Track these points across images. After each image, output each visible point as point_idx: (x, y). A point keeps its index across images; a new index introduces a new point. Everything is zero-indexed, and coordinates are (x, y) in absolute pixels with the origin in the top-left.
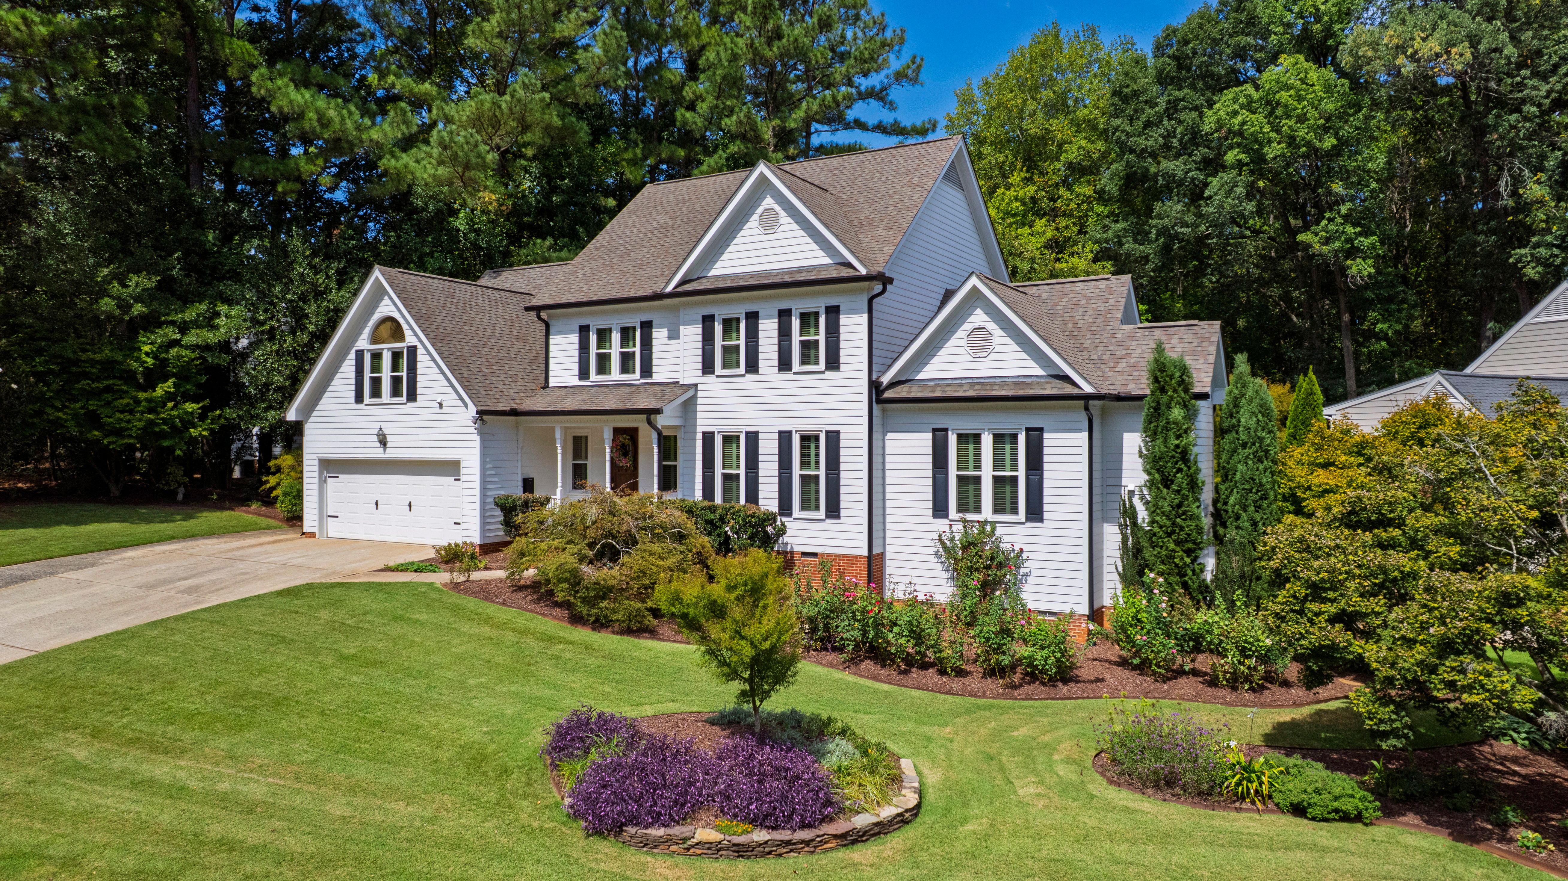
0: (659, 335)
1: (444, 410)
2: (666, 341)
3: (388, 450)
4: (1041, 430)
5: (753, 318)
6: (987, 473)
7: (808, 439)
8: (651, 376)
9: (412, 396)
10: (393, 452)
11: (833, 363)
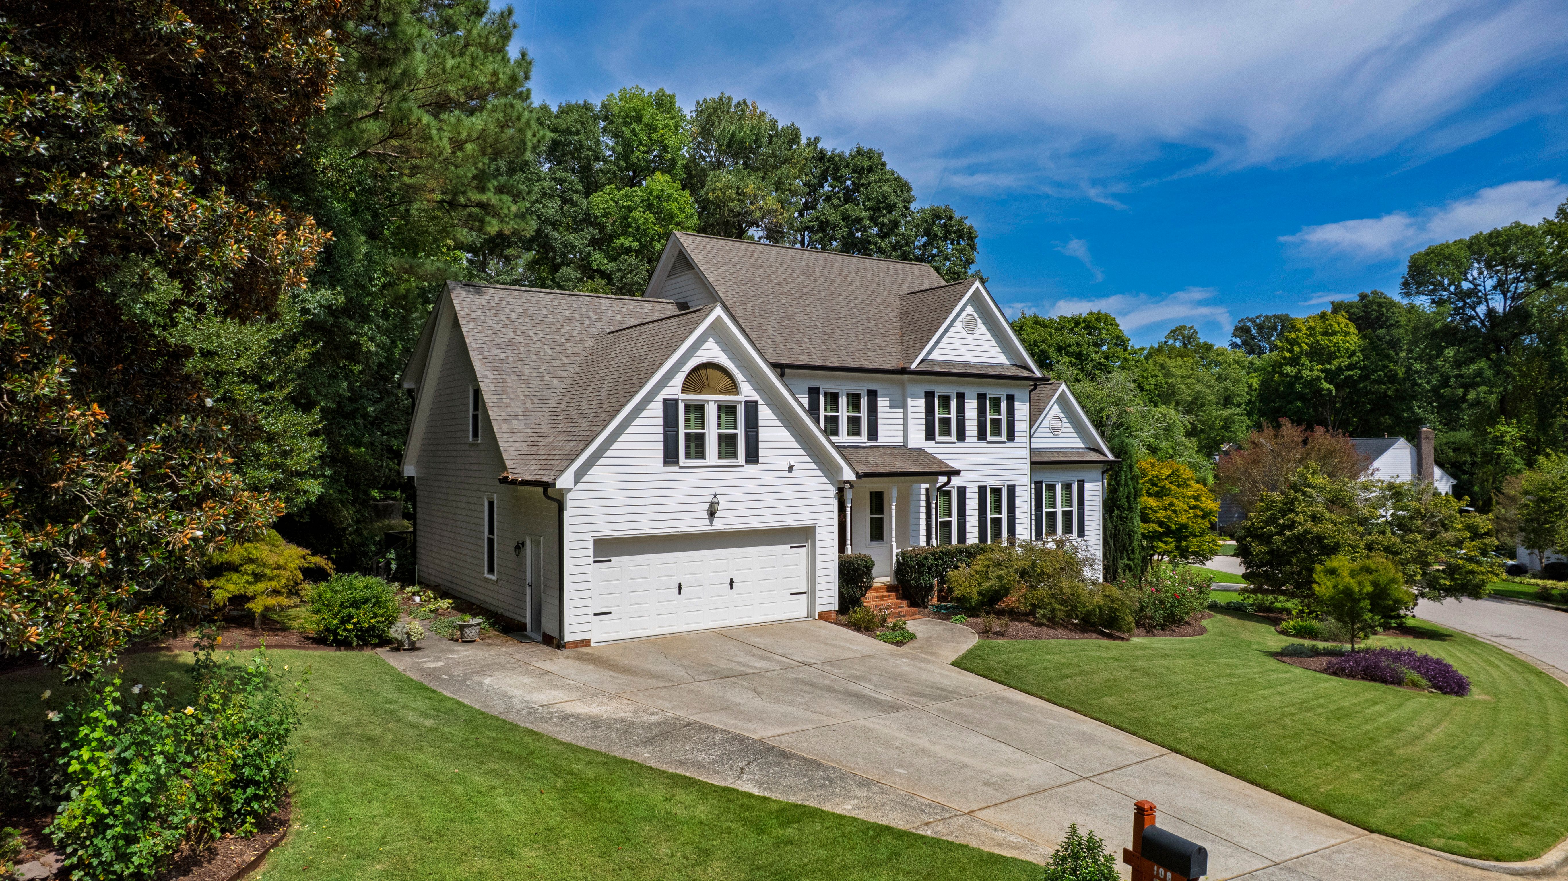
0: (883, 403)
1: (794, 473)
2: (888, 409)
3: (716, 521)
4: (1083, 481)
5: (961, 397)
6: (1059, 509)
7: (996, 491)
8: (876, 440)
9: (752, 456)
10: (721, 523)
11: (1011, 437)
